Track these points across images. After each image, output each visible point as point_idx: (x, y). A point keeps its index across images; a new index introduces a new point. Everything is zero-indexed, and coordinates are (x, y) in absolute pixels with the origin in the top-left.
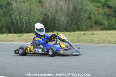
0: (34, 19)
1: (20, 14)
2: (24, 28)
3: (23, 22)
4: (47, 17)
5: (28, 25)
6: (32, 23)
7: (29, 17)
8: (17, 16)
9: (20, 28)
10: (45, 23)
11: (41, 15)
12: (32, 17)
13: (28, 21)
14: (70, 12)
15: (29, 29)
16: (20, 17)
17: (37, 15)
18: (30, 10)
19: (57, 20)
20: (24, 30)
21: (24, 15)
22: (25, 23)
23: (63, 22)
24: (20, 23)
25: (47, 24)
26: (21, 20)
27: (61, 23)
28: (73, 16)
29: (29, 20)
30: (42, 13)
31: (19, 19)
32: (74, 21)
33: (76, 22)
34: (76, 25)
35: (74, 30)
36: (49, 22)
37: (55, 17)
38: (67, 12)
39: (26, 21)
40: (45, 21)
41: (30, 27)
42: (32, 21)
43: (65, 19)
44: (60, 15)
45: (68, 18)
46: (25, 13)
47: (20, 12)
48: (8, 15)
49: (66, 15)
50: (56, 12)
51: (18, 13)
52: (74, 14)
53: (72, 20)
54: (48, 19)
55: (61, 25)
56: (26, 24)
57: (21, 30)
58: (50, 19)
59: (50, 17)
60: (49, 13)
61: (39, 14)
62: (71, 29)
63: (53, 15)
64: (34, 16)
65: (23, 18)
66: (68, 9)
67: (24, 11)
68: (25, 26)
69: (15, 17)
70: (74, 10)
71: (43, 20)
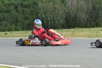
0: (57, 17)
1: (45, 13)
2: (49, 25)
3: (48, 20)
4: (69, 15)
5: (52, 22)
6: (56, 20)
7: (53, 15)
8: (43, 14)
9: (46, 25)
10: (68, 20)
11: (64, 13)
12: (56, 15)
13: (52, 19)
14: (89, 10)
15: (54, 26)
16: (46, 15)
17: (61, 13)
18: (55, 9)
19: (78, 18)
20: (49, 26)
21: (49, 13)
22: (49, 20)
23: (84, 19)
24: (46, 21)
25: (69, 21)
26: (47, 18)
27: (81, 20)
28: (92, 14)
29: (54, 18)
30: (65, 12)
31: (44, 17)
32: (93, 18)
33: (95, 20)
34: (95, 22)
35: (93, 27)
36: (71, 19)
37: (76, 15)
38: (87, 11)
39: (51, 19)
40: (67, 19)
41: (54, 24)
42: (56, 19)
43: (85, 17)
44: (81, 13)
45: (88, 15)
46: (50, 11)
47: (46, 11)
48: (35, 13)
49: (86, 13)
50: (77, 10)
51: (44, 12)
52: (93, 12)
53: (92, 18)
54: (70, 17)
55: (82, 21)
56: (51, 21)
57: (46, 27)
58: (72, 16)
59: (72, 15)
60: (71, 12)
61: (62, 12)
62: (91, 25)
63: (74, 13)
64: (58, 14)
65: (48, 16)
66: (88, 8)
67: (49, 10)
68: (50, 23)
69: (41, 15)
70: (93, 9)
71: (66, 18)
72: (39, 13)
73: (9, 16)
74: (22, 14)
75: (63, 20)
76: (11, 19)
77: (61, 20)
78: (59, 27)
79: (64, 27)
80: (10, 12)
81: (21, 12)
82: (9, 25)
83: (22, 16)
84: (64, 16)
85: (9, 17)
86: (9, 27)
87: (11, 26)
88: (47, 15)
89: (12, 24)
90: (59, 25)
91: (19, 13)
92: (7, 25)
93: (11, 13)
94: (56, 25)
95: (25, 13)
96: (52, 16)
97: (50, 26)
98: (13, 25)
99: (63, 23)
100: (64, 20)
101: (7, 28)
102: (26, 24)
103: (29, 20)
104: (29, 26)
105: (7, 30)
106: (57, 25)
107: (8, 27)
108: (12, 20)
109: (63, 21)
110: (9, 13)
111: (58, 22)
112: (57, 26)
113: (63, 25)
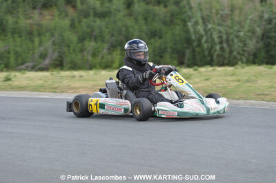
72: (190, 21)
73: (107, 28)
74: (142, 22)
75: (254, 41)
76: (113, 35)
77: (248, 41)
78: (244, 60)
79: (257, 60)
80: (109, 17)
81: (140, 18)
82: (105, 51)
83: (144, 27)
84: (258, 29)
85: (107, 30)
86: (105, 56)
87: (110, 54)
88: (210, 26)
89: (113, 50)
90: (243, 55)
91: (136, 19)
92: (99, 52)
93: (112, 19)
94: (235, 53)
95: (153, 20)
96: (226, 30)
97: (218, 56)
98: (114, 53)
99: (257, 49)
100: (259, 40)
101: (98, 60)
102: (154, 51)
103: (161, 37)
104: (161, 57)
105: (98, 66)
106: (239, 53)
107: (103, 58)
108: (114, 38)
109: (257, 42)
110: (107, 19)
111: (241, 45)
112: (238, 57)
113: (255, 55)
